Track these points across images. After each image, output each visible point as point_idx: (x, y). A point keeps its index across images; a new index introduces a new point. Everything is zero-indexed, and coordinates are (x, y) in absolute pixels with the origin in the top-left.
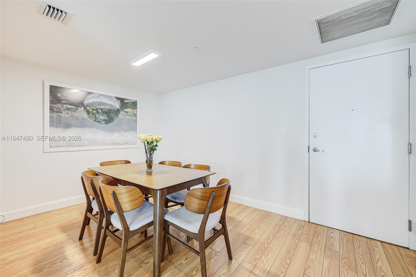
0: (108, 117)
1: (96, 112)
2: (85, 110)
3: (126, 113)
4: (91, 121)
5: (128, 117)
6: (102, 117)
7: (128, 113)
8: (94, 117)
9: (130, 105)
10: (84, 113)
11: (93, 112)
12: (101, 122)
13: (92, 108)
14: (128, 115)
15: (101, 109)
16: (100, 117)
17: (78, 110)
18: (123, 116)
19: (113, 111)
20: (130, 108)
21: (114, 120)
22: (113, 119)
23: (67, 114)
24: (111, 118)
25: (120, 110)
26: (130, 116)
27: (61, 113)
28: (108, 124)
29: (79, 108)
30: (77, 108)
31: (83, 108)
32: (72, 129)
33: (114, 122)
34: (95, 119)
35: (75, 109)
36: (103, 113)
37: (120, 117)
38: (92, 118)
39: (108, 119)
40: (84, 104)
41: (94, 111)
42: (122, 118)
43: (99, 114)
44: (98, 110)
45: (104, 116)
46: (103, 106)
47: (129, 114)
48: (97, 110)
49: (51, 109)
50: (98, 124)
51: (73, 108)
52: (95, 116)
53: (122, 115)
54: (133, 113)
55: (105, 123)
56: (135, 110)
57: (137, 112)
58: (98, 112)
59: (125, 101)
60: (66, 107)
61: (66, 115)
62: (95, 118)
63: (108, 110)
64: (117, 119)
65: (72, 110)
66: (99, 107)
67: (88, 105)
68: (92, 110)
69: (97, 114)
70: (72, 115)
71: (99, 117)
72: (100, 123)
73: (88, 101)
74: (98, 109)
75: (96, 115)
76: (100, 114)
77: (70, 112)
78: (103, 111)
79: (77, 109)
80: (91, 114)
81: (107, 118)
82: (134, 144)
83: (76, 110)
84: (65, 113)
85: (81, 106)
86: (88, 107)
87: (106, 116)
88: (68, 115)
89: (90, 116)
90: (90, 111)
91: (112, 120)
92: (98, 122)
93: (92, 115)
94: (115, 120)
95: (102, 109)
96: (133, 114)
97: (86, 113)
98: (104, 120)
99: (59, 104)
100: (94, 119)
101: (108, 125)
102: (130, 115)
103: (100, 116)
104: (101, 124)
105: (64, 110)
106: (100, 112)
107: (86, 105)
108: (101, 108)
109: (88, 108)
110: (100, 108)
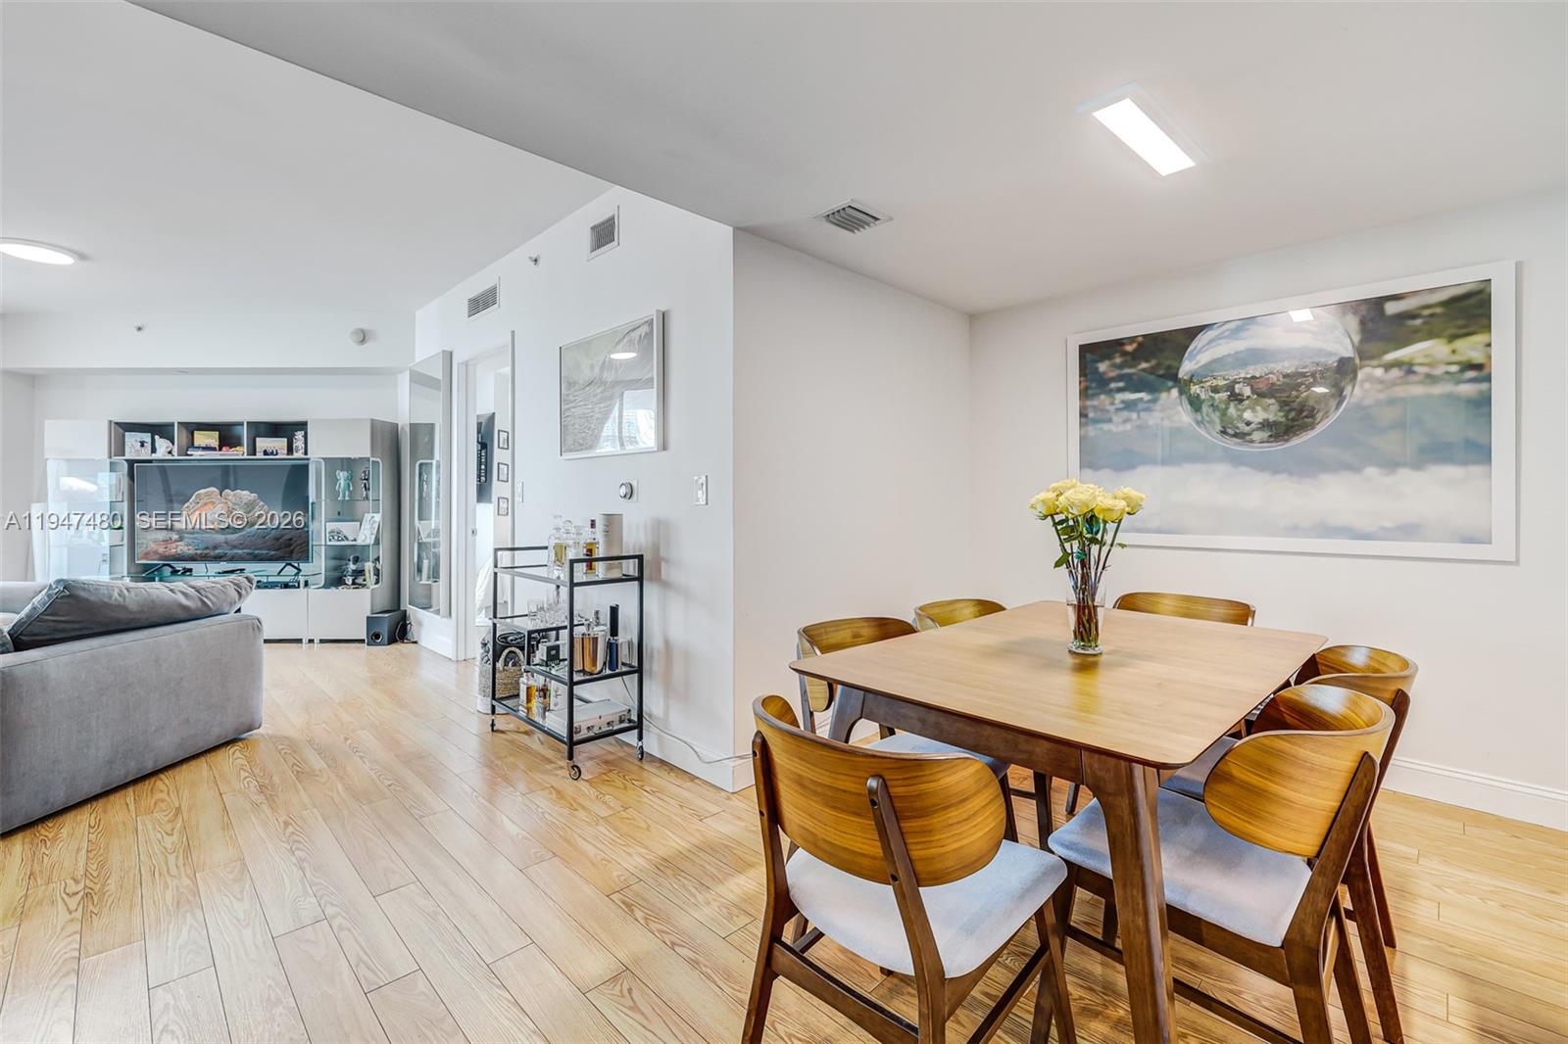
0: (1287, 408)
1: (1226, 398)
2: (1184, 397)
3: (1395, 373)
4: (1211, 436)
5: (1418, 390)
6: (1254, 411)
7: (1416, 369)
8: (1217, 421)
9: (1425, 323)
10: (1180, 408)
11: (1212, 398)
12: (1249, 434)
13: (1209, 384)
14: (1412, 378)
15: (1251, 381)
16: (1248, 415)
17: (1160, 402)
18: (1379, 387)
19: (1313, 375)
20: (1431, 335)
21: (1319, 416)
22: (1312, 415)
23: (1125, 421)
24: (1301, 411)
25: (1357, 361)
26: (1431, 379)
27: (1110, 421)
28: (1287, 441)
29: (1164, 395)
30: (1157, 395)
31: (1175, 392)
32: (1141, 469)
33: (1319, 429)
34: (1223, 427)
35: (1149, 401)
36: (1261, 395)
37: (1353, 400)
38: (1211, 422)
39: (1286, 416)
40: (1180, 376)
41: (1217, 396)
42: (1368, 401)
43: (1241, 401)
44: (1237, 386)
45: (1265, 409)
46: (1259, 366)
47: (1421, 369)
48: (1230, 388)
49: (1083, 415)
50: (1240, 444)
51: (1142, 399)
52: (1224, 413)
53: (1367, 385)
54: (1456, 358)
55: (1271, 436)
56: (1479, 339)
57: (1489, 345)
58: (1235, 397)
59: (1391, 308)
60: (1123, 402)
61: (1121, 428)
62: (1222, 421)
63: (1285, 376)
64: (1337, 408)
65: (1141, 406)
66: (1242, 376)
67: (1193, 376)
68: (1212, 392)
69: (1232, 405)
70: (1139, 422)
71: (1240, 417)
72: (1248, 438)
73: (1194, 362)
74: (1235, 382)
75: (1227, 409)
76: (1247, 402)
77: (1134, 416)
78: (1261, 386)
79: (1154, 401)
80: (1205, 408)
81: (1282, 414)
82: (1470, 540)
83: (1152, 405)
84: (1121, 420)
85: (1170, 384)
86: (1195, 384)
87: (1275, 407)
88: (1128, 427)
89: (1204, 415)
90: (1203, 396)
91: (1310, 420)
92: (1236, 435)
93: (1211, 410)
94: (1326, 415)
95: (1254, 377)
96: (1454, 368)
97: (1189, 407)
98: (1265, 425)
99: (1103, 397)
100: (1219, 428)
101: (1288, 445)
102: (1429, 376)
103: (1244, 410)
104: (1252, 441)
105: (1117, 410)
106: (1247, 391)
107: (1185, 378)
108: (1249, 376)
109: (1195, 389)
110: (1245, 378)
